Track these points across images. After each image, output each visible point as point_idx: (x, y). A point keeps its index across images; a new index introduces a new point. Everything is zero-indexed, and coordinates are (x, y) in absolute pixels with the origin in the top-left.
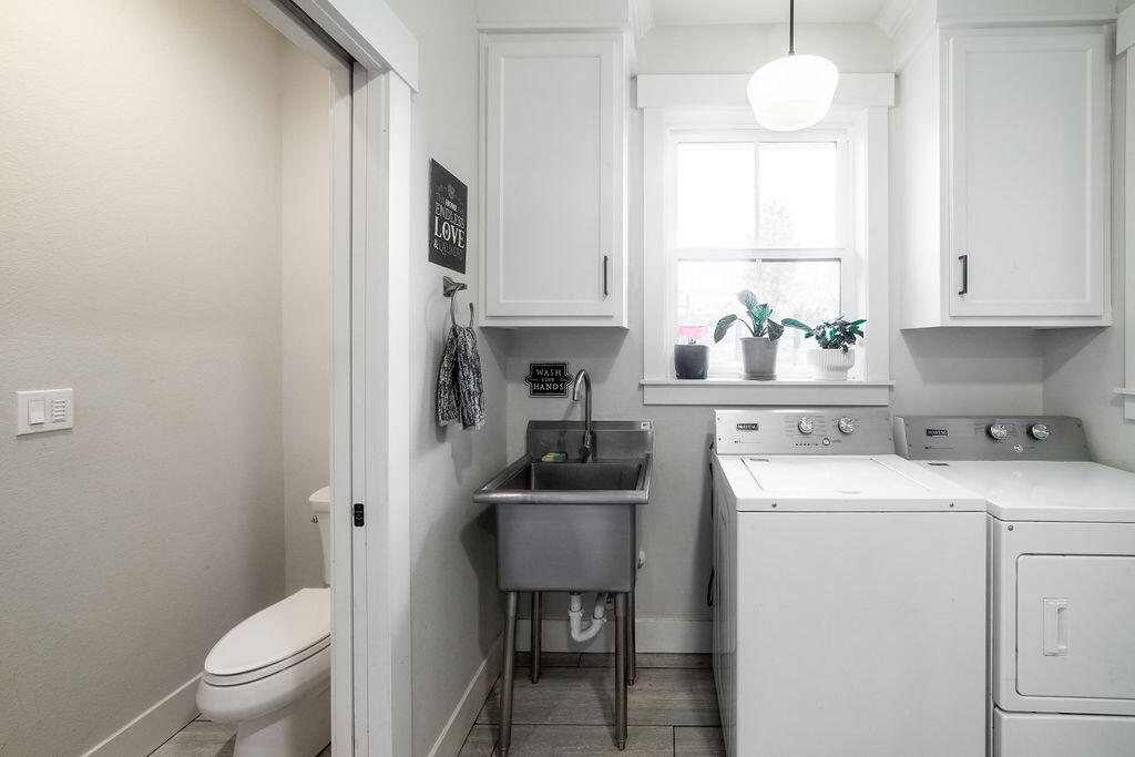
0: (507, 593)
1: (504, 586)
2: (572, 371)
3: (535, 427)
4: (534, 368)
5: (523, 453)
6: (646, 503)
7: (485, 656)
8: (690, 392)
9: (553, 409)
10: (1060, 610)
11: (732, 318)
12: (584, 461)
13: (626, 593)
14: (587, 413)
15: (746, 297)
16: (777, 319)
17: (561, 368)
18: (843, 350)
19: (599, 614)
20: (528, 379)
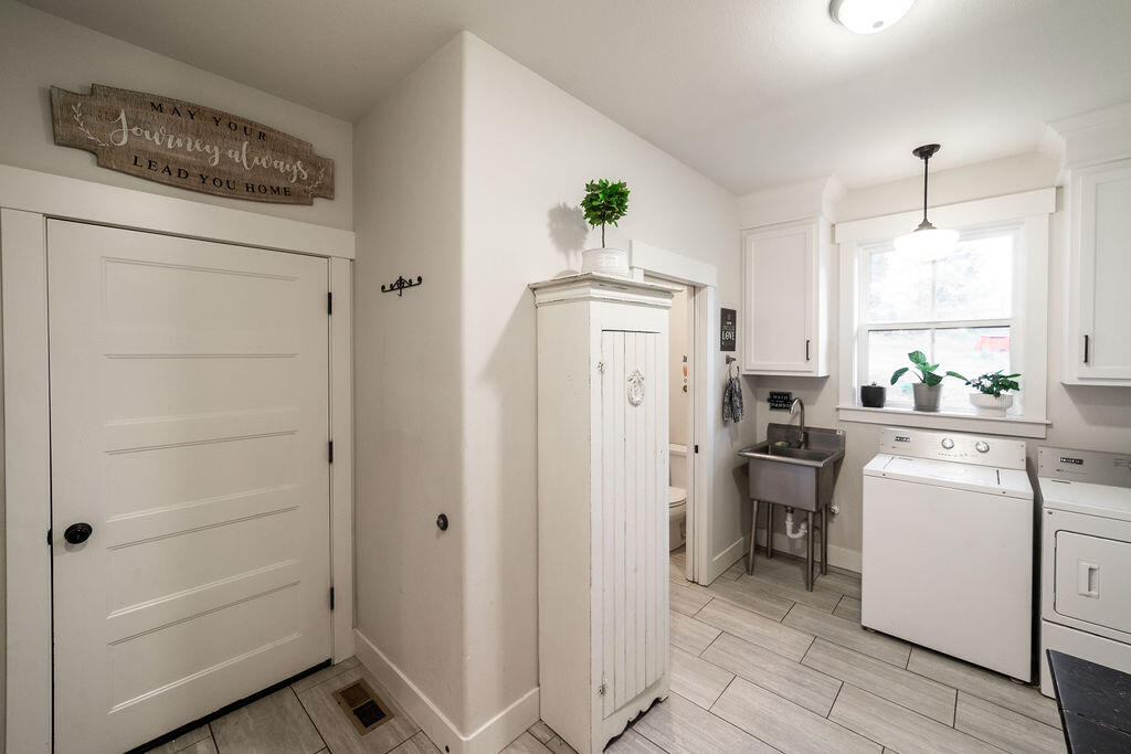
0: (753, 499)
1: (752, 495)
2: (793, 397)
3: (772, 426)
4: (772, 394)
5: (763, 440)
8: (872, 415)
9: (783, 418)
11: (905, 370)
12: (799, 447)
14: (802, 422)
15: (915, 357)
16: (937, 372)
17: (788, 395)
18: (998, 395)
19: (803, 526)
20: (769, 400)
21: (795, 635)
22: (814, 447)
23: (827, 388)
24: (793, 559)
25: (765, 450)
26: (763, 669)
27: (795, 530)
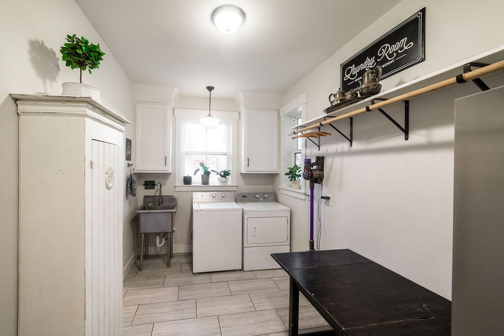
0: (142, 234)
1: (141, 232)
2: (156, 183)
3: (146, 197)
4: (146, 182)
5: (142, 204)
6: (175, 212)
7: (134, 253)
8: (187, 188)
9: (151, 192)
10: (255, 228)
11: (199, 170)
12: (159, 205)
13: (170, 232)
14: (160, 193)
15: (202, 165)
16: (209, 170)
17: (153, 182)
18: (226, 178)
19: (164, 240)
20: (144, 185)
21: (171, 290)
22: (165, 204)
23: (170, 177)
24: (157, 256)
25: (144, 209)
26: (164, 312)
27: (160, 243)
